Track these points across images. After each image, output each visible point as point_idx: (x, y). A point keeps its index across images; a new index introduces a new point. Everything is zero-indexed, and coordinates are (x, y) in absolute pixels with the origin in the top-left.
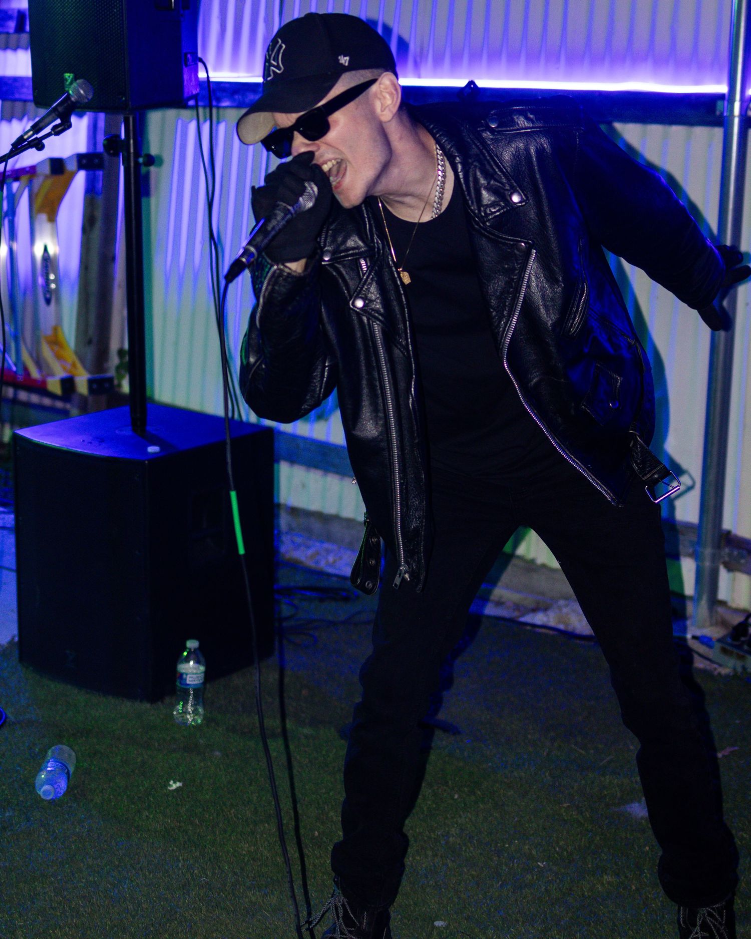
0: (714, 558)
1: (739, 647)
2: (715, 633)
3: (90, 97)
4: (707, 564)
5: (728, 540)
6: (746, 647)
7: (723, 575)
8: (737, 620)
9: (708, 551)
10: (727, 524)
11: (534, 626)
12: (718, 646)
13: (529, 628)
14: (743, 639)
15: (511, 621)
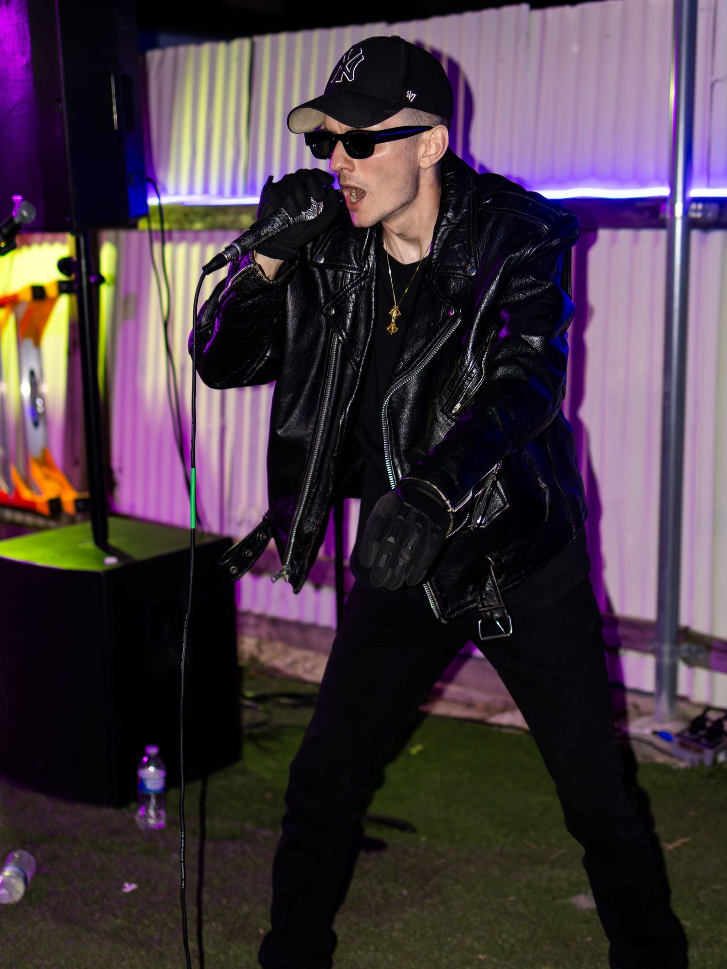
0: (674, 654)
1: (697, 741)
2: (673, 727)
3: (33, 217)
4: (666, 660)
5: (685, 635)
6: (703, 741)
7: (683, 669)
8: (696, 713)
9: (666, 648)
10: (684, 621)
11: (500, 726)
12: (676, 740)
13: (495, 729)
14: (702, 733)
15: (481, 722)
